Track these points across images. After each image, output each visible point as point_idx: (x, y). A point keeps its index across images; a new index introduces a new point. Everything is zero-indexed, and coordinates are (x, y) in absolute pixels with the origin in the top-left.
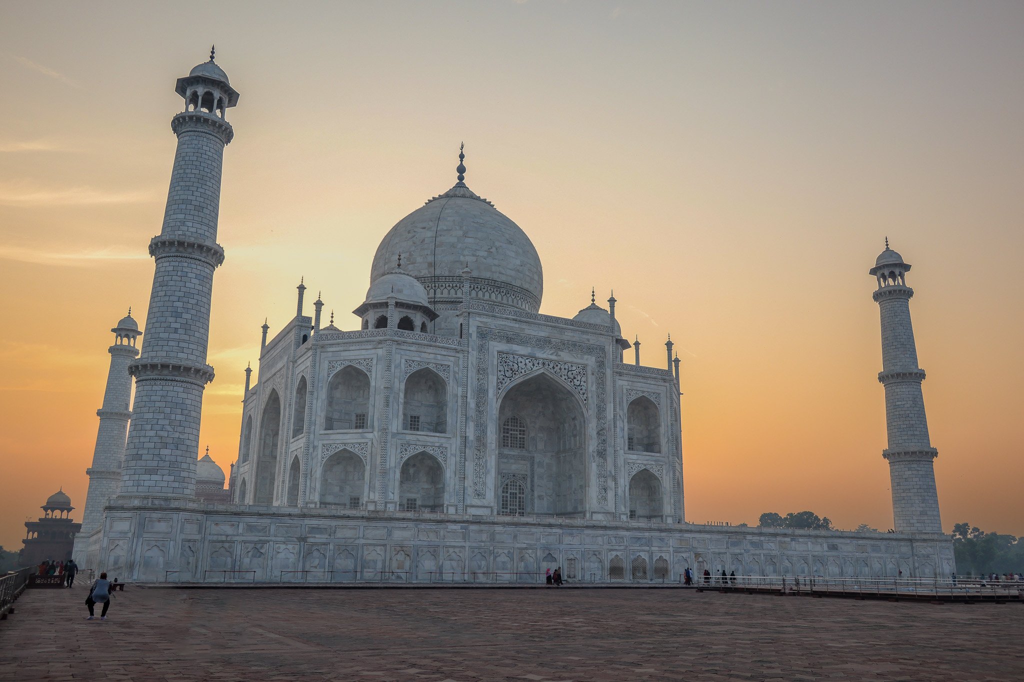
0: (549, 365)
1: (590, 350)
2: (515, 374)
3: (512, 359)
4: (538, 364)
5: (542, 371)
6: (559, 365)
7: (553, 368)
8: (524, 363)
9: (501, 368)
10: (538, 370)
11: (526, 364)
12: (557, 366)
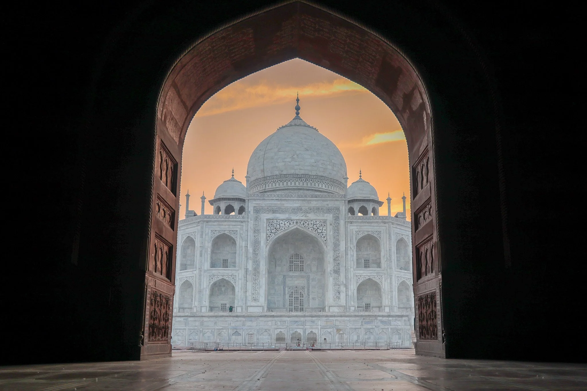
0: (300, 223)
1: (329, 210)
2: (278, 230)
3: (275, 222)
4: (293, 223)
5: (295, 227)
6: (307, 222)
7: (303, 224)
8: (283, 223)
9: (269, 228)
10: (293, 227)
11: (285, 224)
12: (306, 223)
